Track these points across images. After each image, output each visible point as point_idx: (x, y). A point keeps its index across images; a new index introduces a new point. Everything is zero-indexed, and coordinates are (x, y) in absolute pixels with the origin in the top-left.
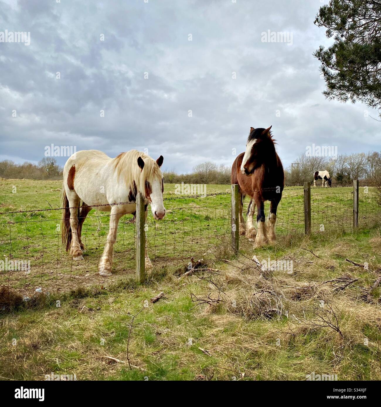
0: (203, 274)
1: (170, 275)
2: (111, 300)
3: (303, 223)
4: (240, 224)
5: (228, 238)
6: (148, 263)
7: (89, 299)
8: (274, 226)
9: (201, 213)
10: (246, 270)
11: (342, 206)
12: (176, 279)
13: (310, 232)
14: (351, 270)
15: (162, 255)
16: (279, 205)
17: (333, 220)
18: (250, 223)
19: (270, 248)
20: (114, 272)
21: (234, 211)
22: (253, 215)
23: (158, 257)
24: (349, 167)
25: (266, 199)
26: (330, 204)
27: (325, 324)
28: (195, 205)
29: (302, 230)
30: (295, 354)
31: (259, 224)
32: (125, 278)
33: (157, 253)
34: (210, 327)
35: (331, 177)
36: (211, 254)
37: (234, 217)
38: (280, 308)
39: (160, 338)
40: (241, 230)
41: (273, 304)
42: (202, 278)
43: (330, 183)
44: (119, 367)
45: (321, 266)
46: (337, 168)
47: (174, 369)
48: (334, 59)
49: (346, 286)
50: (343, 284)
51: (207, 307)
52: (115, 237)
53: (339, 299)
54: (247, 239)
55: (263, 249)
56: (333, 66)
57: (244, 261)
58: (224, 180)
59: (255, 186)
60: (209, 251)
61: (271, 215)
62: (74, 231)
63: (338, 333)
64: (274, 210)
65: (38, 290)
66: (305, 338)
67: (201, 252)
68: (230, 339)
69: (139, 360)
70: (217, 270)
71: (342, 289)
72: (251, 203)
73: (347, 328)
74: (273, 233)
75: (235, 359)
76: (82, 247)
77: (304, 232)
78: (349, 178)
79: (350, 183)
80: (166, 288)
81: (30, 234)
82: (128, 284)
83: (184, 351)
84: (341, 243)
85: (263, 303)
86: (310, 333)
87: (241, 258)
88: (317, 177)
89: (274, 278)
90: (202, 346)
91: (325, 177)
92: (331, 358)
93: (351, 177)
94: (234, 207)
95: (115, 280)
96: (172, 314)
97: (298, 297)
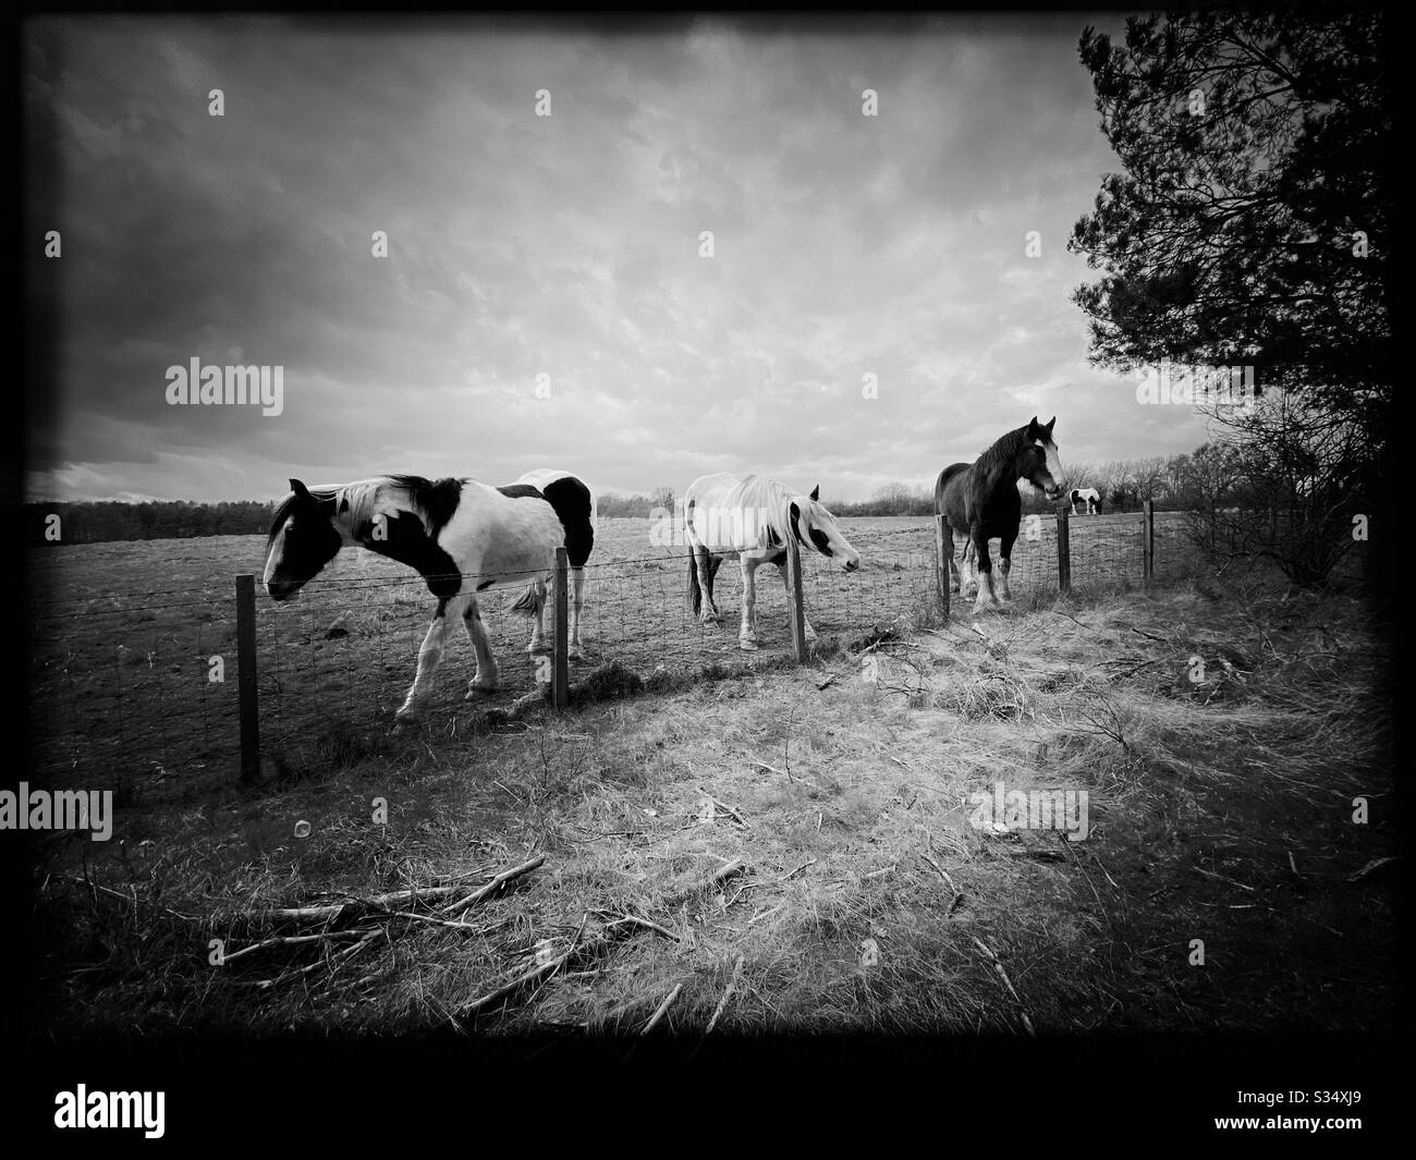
0: (894, 650)
1: (844, 650)
2: (759, 683)
3: (1057, 572)
4: (951, 575)
5: (932, 597)
6: (809, 632)
7: (728, 682)
8: (1006, 577)
9: (886, 560)
10: (963, 645)
11: (1123, 544)
12: (851, 657)
13: (1068, 584)
14: (1143, 647)
15: (830, 622)
16: (1016, 545)
17: (1107, 567)
18: (968, 574)
19: (1002, 612)
20: (761, 645)
21: (940, 556)
22: (972, 561)
23: (824, 625)
24: (1135, 481)
25: (991, 537)
26: (1102, 541)
27: (1099, 730)
28: (877, 549)
29: (1055, 584)
30: (1048, 774)
31: (981, 577)
32: (777, 654)
33: (822, 619)
34: (909, 728)
35: (1102, 498)
36: (905, 620)
37: (941, 565)
38: (1020, 704)
39: (832, 741)
40: (953, 585)
41: (1009, 696)
42: (893, 656)
43: (1099, 510)
44: (775, 778)
45: (1090, 640)
46: (1113, 482)
47: (857, 787)
48: (1104, 301)
49: (1133, 671)
50: (1129, 669)
51: (903, 699)
52: (754, 596)
53: (1122, 692)
54: (963, 598)
55: (988, 612)
56: (1107, 315)
57: (960, 631)
58: (925, 509)
59: (973, 517)
60: (902, 617)
61: (1001, 561)
62: (703, 587)
63: (1121, 745)
64: (1006, 552)
65: (660, 667)
66: (1064, 749)
67: (889, 618)
68: (941, 747)
69: (803, 770)
70: (915, 644)
71: (1127, 676)
72: (968, 542)
73: (1136, 736)
74: (1007, 589)
75: (950, 777)
76: (716, 610)
77: (1058, 587)
78: (1135, 499)
79: (1137, 506)
80: (838, 670)
81: (645, 592)
82: (782, 663)
83: (869, 761)
84: (1122, 602)
85: (992, 696)
86: (1072, 743)
87: (954, 627)
88: (1077, 499)
89: (1009, 657)
90: (897, 755)
91: (1092, 499)
92: (1109, 783)
93: (1139, 496)
94: (940, 550)
95: (763, 656)
96: (849, 707)
97: (1050, 687)
